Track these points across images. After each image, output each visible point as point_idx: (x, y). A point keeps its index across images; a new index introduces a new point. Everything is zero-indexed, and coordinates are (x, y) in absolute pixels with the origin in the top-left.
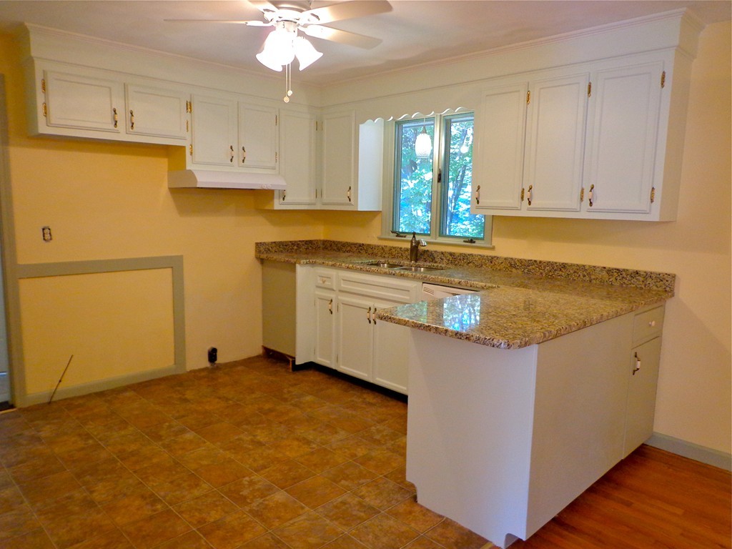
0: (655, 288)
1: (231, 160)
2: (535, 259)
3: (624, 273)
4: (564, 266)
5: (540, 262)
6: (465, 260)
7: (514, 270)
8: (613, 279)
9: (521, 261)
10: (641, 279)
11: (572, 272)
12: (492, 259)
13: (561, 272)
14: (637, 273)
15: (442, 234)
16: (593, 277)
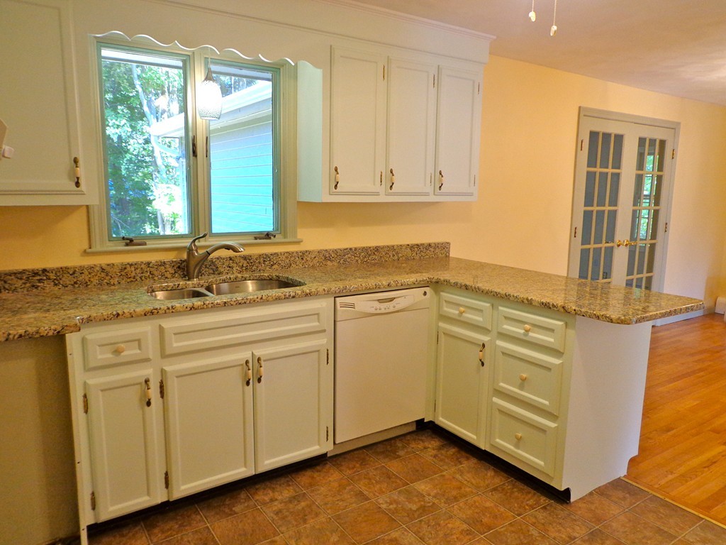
0: (440, 255)
2: (351, 247)
3: (421, 247)
4: (377, 249)
5: (356, 249)
7: (329, 263)
8: (414, 254)
9: (335, 251)
10: (432, 249)
11: (384, 254)
12: (303, 255)
13: (374, 256)
14: (430, 245)
16: (400, 255)
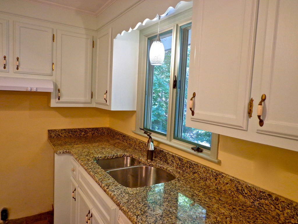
1: (5, 68)
6: (191, 169)
15: (176, 138)
